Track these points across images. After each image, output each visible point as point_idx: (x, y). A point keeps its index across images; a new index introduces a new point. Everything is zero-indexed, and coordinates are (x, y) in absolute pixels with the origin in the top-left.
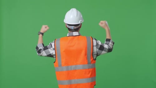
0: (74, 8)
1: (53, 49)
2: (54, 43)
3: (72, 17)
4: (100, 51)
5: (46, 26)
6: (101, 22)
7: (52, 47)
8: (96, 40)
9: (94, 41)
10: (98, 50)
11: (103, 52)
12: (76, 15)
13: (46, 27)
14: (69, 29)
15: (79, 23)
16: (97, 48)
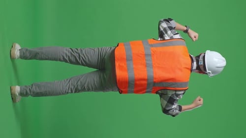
0: (227, 64)
1: (172, 37)
2: (179, 38)
3: (216, 60)
4: (168, 99)
5: (197, 38)
6: (202, 99)
7: (174, 35)
8: (183, 94)
9: (182, 92)
10: (170, 95)
11: (165, 102)
12: (218, 65)
13: (195, 37)
14: (198, 57)
15: (208, 71)
16: (173, 95)
